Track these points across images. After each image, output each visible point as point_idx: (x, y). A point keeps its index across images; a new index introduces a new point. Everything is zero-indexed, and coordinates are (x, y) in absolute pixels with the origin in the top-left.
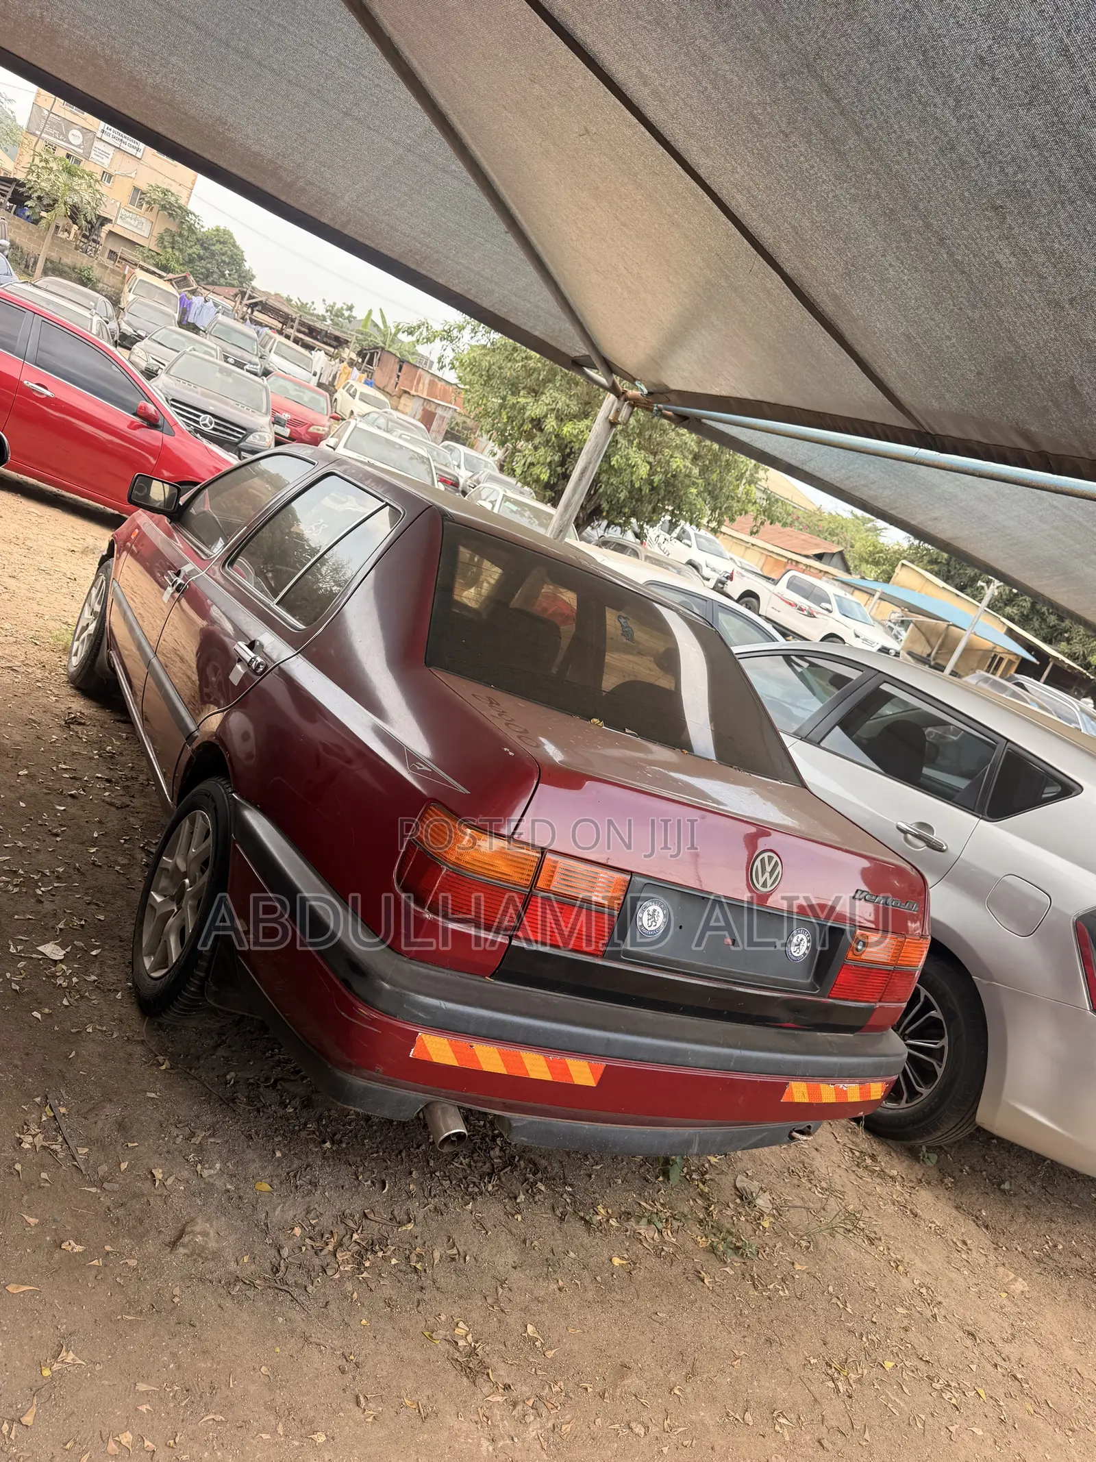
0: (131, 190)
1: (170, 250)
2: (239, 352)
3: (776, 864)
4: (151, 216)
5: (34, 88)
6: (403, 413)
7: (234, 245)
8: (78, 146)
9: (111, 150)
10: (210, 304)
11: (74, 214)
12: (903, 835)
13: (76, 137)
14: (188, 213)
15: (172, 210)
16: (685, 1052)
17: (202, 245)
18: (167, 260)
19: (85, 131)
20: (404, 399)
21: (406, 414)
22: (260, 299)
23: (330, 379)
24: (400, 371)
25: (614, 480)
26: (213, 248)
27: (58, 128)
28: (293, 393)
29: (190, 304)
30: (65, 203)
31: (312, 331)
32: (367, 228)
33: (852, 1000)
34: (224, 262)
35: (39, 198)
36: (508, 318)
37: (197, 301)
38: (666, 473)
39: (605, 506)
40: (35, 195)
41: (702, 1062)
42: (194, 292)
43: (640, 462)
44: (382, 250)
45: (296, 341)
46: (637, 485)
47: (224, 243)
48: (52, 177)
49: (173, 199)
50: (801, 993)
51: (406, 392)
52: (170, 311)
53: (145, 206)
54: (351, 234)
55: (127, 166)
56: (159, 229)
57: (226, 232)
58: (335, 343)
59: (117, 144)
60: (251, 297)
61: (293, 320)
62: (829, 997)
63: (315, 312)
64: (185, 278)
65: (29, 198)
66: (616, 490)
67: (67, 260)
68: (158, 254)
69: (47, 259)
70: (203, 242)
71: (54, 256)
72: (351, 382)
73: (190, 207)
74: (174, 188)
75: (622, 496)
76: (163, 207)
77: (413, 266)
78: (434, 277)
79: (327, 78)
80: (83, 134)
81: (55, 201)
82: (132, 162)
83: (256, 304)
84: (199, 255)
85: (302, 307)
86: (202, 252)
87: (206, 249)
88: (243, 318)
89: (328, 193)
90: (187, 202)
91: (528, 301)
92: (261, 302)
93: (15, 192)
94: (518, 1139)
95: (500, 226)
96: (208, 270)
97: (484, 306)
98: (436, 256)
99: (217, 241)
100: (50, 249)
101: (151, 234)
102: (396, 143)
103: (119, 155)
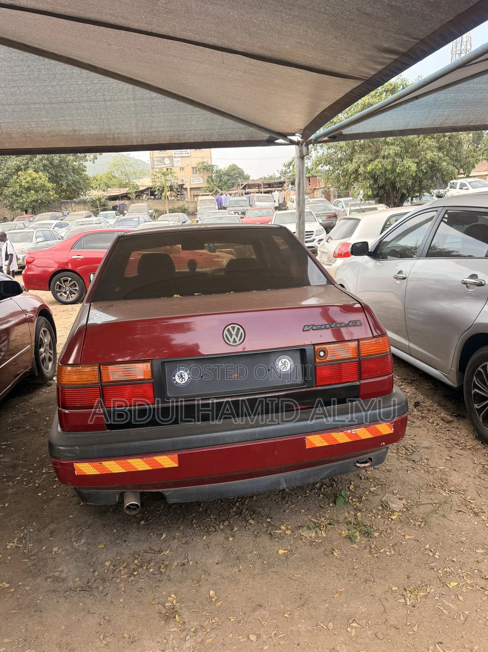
0: (191, 170)
1: (212, 183)
2: (241, 208)
3: (238, 329)
4: (201, 174)
5: (148, 152)
6: (317, 198)
7: (238, 168)
8: (169, 164)
9: (179, 159)
10: (229, 195)
11: (171, 188)
12: (465, 285)
13: (167, 161)
14: (213, 166)
15: (207, 168)
16: (223, 437)
17: (227, 175)
18: (213, 188)
19: (169, 157)
20: (316, 192)
21: (318, 198)
22: (245, 184)
23: (283, 200)
24: (309, 182)
25: (403, 179)
26: (231, 174)
27: (160, 161)
28: (260, 214)
29: (221, 200)
30: (167, 187)
31: (270, 185)
32: (150, 138)
33: (335, 384)
34: (237, 177)
35: (158, 190)
36: (228, 140)
37: (223, 197)
38: (427, 163)
39: (405, 191)
40: (157, 189)
41: (236, 440)
42: (221, 194)
43: (410, 164)
44: (163, 142)
45: (265, 193)
46: (414, 175)
47: (234, 170)
48: (160, 180)
49: (206, 164)
50: (295, 389)
51: (315, 189)
52: (213, 206)
53: (198, 172)
54: (147, 143)
55: (187, 161)
56: (206, 178)
57: (234, 165)
58: (281, 185)
59: (181, 155)
60: (242, 185)
61: (261, 185)
62: (317, 386)
63: (276, 177)
64: (217, 191)
65: (155, 191)
66: (406, 183)
67: (176, 207)
68: (209, 187)
69: (169, 210)
70: (227, 174)
71: (171, 207)
72: (291, 197)
73: (213, 164)
74: (205, 160)
75: (410, 183)
76: (204, 169)
77: (177, 142)
78: (188, 141)
79: (87, 93)
80: (169, 159)
81: (164, 187)
82: (188, 159)
83: (245, 186)
84: (227, 180)
85: (271, 178)
86: (228, 178)
87: (229, 176)
88: (242, 194)
89: (127, 133)
90: (211, 162)
91: (228, 129)
92: (246, 184)
93: (151, 192)
94: (171, 501)
95: (190, 107)
96: (233, 183)
97: (215, 141)
98: (181, 133)
99: (232, 170)
100: (169, 205)
101: (204, 181)
102: (128, 100)
103: (183, 159)
